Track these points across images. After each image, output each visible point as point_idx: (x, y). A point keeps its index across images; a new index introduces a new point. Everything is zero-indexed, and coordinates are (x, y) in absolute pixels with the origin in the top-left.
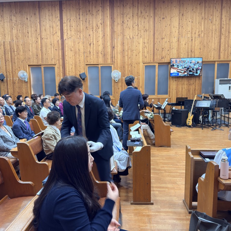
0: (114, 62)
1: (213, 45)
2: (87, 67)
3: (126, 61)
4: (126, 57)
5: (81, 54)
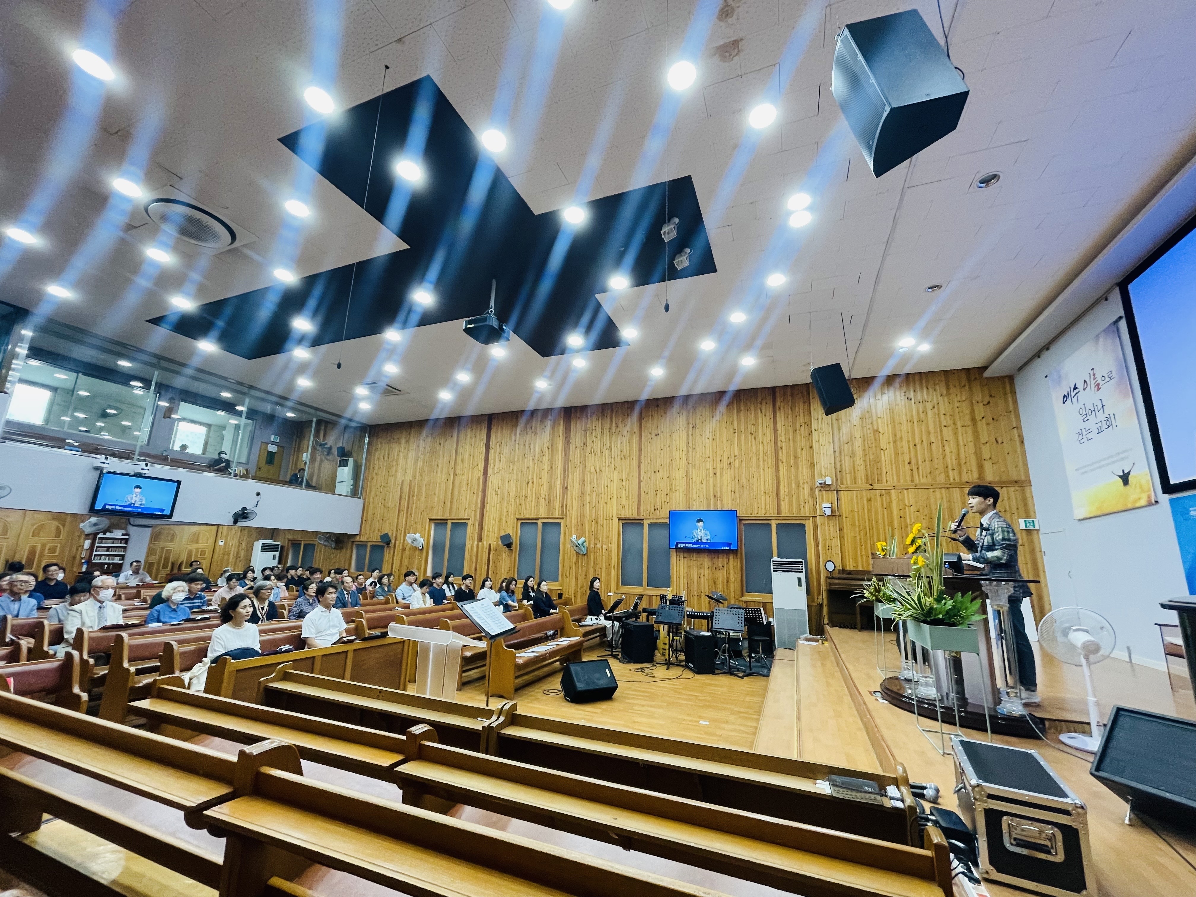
0: (566, 516)
1: (762, 483)
2: (519, 524)
3: (588, 513)
4: (587, 507)
5: (511, 500)
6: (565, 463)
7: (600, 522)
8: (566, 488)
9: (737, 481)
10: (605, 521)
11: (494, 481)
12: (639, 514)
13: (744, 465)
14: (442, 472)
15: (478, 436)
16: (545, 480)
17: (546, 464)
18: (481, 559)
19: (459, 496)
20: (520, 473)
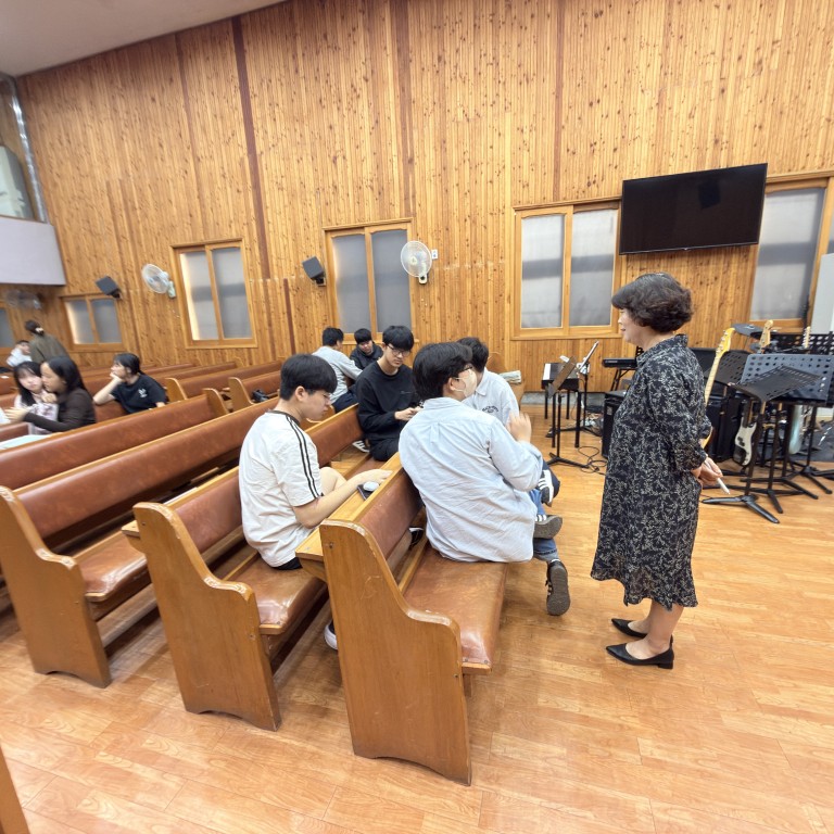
0: (415, 215)
2: (330, 240)
3: (456, 205)
4: (454, 194)
5: (308, 197)
8: (411, 161)
11: (271, 165)
12: (556, 196)
14: (171, 157)
15: (222, 74)
16: (367, 150)
17: (366, 115)
18: (276, 307)
19: (213, 201)
20: (317, 141)
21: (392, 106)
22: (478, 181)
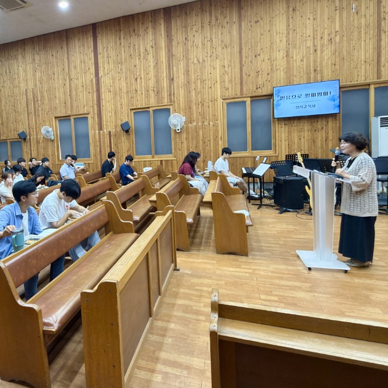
0: (174, 102)
1: (363, 53)
2: (132, 113)
3: (194, 97)
4: (193, 93)
5: (123, 95)
6: (169, 58)
7: (206, 104)
8: (173, 79)
9: (337, 54)
10: (210, 103)
11: (106, 81)
12: (241, 93)
13: (345, 39)
17: (152, 61)
19: (77, 97)
20: (129, 72)
21: (164, 58)
22: (204, 87)
